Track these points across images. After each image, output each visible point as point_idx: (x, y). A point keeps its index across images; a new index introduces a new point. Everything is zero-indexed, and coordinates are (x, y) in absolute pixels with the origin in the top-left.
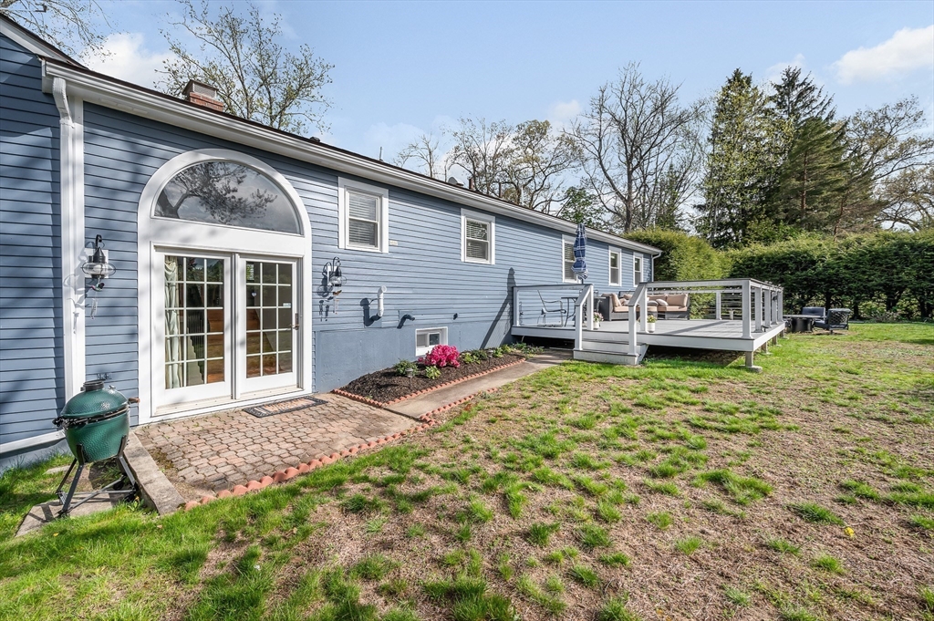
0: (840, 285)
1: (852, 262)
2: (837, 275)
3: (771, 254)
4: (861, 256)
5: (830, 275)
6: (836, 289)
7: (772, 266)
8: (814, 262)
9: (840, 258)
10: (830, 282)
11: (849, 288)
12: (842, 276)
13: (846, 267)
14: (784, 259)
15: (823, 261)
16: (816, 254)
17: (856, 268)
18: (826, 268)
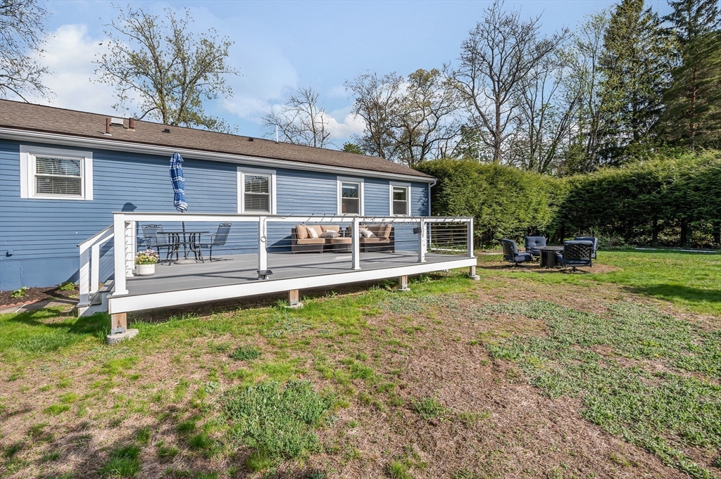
0: (689, 209)
1: (702, 181)
2: (684, 197)
3: (613, 177)
4: (715, 174)
5: (676, 199)
6: (684, 213)
7: (613, 190)
8: (659, 184)
9: (690, 178)
10: (678, 206)
11: (700, 213)
12: (689, 199)
13: (696, 189)
14: (626, 182)
15: (669, 183)
16: (661, 175)
17: (708, 189)
18: (672, 190)
